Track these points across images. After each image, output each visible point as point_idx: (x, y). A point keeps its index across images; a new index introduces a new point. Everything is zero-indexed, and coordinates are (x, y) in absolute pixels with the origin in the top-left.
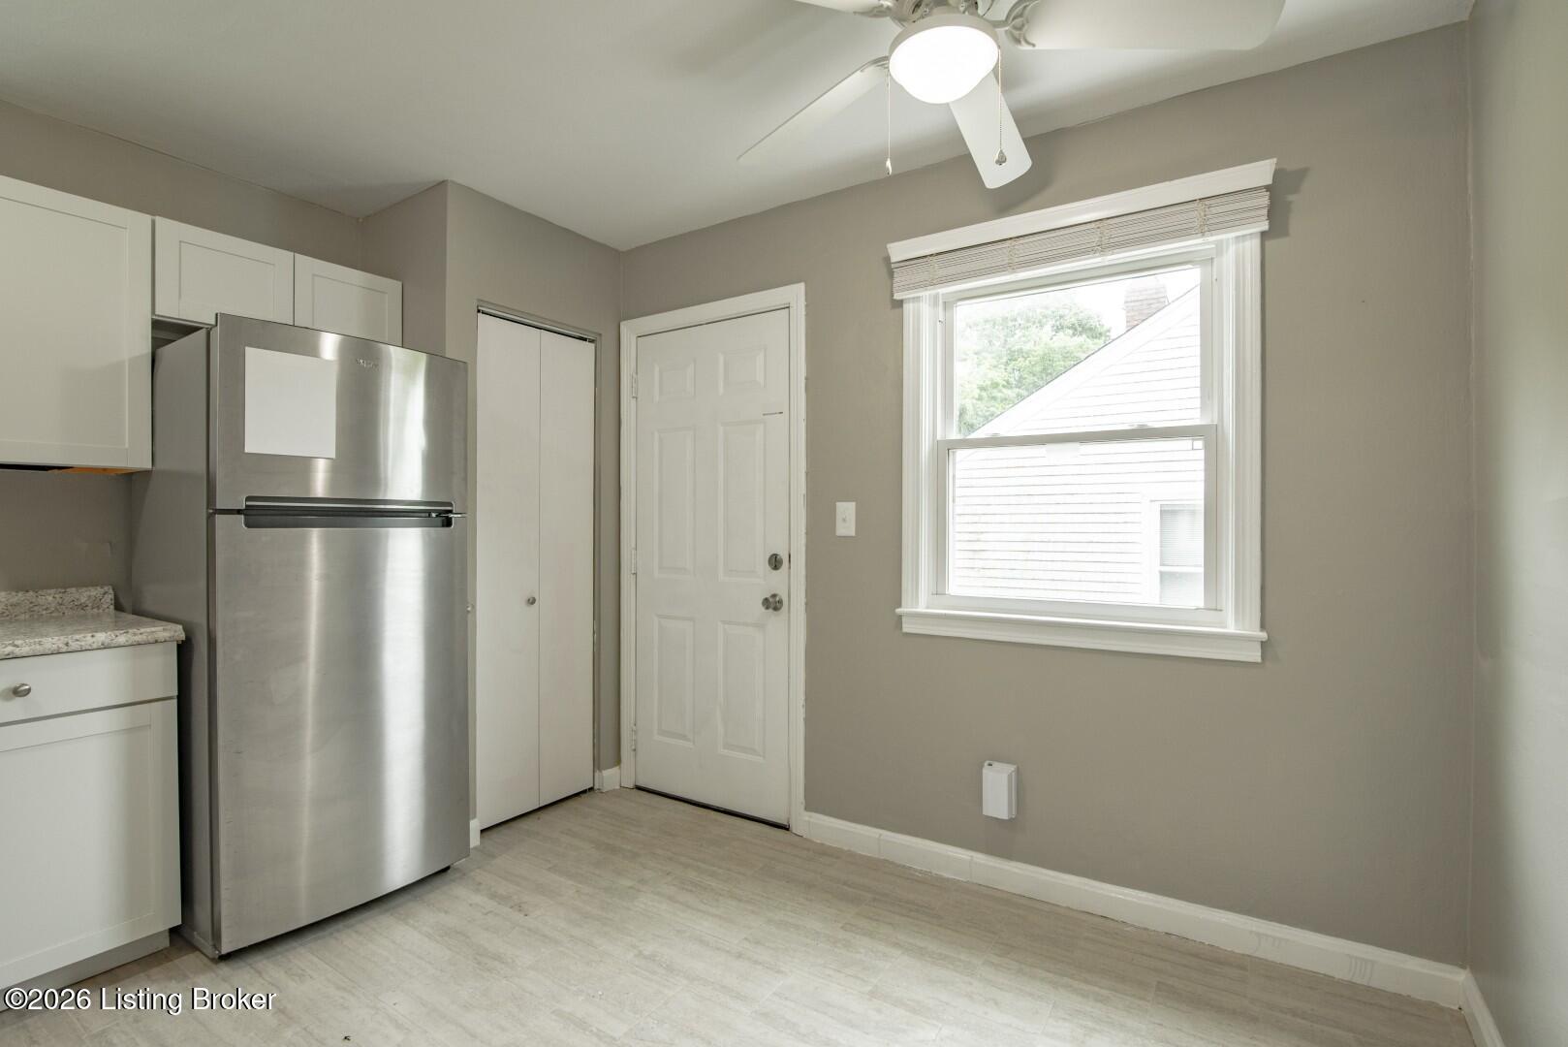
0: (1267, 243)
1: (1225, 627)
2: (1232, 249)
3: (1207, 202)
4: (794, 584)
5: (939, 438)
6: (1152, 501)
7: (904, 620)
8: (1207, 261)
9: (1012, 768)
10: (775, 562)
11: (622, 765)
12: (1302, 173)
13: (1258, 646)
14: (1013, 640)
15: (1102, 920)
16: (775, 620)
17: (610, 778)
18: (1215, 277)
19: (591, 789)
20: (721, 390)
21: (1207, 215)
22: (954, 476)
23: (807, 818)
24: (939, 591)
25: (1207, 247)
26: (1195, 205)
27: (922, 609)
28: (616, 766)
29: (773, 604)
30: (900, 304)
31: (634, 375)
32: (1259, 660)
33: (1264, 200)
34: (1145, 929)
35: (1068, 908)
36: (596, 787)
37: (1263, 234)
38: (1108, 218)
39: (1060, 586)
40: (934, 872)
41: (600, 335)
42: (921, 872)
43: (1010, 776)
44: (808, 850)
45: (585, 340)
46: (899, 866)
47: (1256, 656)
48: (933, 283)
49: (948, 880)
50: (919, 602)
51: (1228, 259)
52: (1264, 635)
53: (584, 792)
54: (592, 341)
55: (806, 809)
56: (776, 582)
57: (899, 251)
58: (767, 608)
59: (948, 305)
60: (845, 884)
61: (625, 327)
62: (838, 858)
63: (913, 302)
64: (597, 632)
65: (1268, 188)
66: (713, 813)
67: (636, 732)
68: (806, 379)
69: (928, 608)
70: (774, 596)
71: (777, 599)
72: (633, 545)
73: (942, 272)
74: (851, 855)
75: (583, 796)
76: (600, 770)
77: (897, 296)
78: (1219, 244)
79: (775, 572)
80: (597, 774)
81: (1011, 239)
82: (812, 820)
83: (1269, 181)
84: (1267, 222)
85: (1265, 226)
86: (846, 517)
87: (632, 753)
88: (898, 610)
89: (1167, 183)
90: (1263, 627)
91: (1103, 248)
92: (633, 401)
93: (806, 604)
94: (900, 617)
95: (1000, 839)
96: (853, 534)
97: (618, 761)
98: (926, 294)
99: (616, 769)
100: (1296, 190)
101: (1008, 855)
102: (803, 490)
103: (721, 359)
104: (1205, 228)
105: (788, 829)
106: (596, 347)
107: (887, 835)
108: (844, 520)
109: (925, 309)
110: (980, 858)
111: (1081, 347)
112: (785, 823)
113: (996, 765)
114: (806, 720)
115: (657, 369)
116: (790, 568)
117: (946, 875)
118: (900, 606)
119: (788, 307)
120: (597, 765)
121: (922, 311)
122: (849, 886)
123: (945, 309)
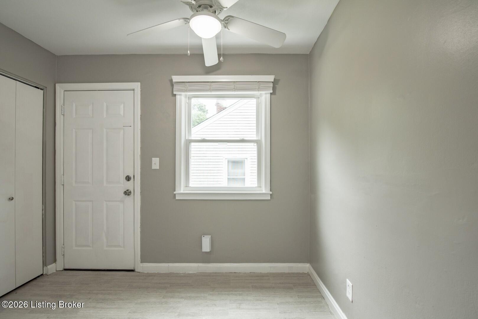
0: (272, 96)
1: (262, 191)
2: (264, 96)
3: (260, 83)
4: (136, 186)
5: (187, 138)
6: (226, 159)
7: (176, 195)
8: (258, 98)
9: (210, 236)
10: (128, 178)
11: (57, 262)
12: (279, 80)
13: (270, 195)
14: (210, 199)
15: (235, 273)
16: (128, 199)
17: (51, 268)
18: (260, 102)
19: (42, 275)
20: (105, 116)
21: (259, 86)
22: (191, 151)
23: (142, 266)
24: (187, 186)
25: (258, 94)
26: (257, 83)
27: (182, 192)
28: (53, 263)
29: (127, 193)
30: (175, 95)
31: (63, 106)
32: (270, 199)
33: (272, 85)
34: (245, 273)
35: (226, 273)
36: (44, 273)
37: (271, 93)
38: (236, 82)
39: (202, 183)
40: (187, 272)
41: (46, 87)
42: (182, 273)
43: (210, 239)
44: (143, 276)
45: (38, 88)
46: (175, 273)
47: (269, 198)
48: (186, 91)
49: (191, 274)
50: (181, 189)
51: (263, 98)
52: (271, 193)
53: (39, 277)
54: (42, 89)
55: (141, 262)
56: (129, 185)
57: (176, 78)
58: (126, 195)
59: (190, 98)
60: (159, 283)
61: (58, 86)
62: (155, 276)
63: (179, 96)
64: (44, 210)
65: (272, 82)
66: (102, 272)
67: (64, 248)
68: (141, 115)
69: (184, 191)
70: (128, 190)
71: (129, 191)
72: (62, 173)
73: (189, 88)
74: (158, 274)
75: (38, 278)
76: (46, 266)
77: (175, 93)
78: (261, 95)
79: (128, 182)
80: (44, 268)
81: (210, 82)
82: (143, 266)
83: (273, 81)
84: (272, 91)
85: (272, 92)
86: (156, 163)
87: (62, 257)
88: (175, 193)
89: (251, 76)
90: (271, 191)
91: (235, 89)
92: (62, 117)
93: (141, 192)
94: (175, 195)
95: (207, 258)
96: (158, 168)
97: (55, 261)
98: (183, 93)
99: (54, 265)
100: (277, 84)
101: (208, 262)
102: (139, 153)
103: (105, 104)
104: (259, 89)
105: (134, 271)
106: (44, 92)
107: (171, 265)
108: (155, 164)
109: (183, 98)
110: (201, 265)
111: (200, 114)
112: (133, 269)
113: (205, 236)
114: (141, 232)
115: (74, 105)
116: (134, 180)
117: (190, 272)
118: (175, 191)
119: (134, 90)
120: (45, 264)
121: (182, 98)
122: (161, 284)
123: (189, 99)
